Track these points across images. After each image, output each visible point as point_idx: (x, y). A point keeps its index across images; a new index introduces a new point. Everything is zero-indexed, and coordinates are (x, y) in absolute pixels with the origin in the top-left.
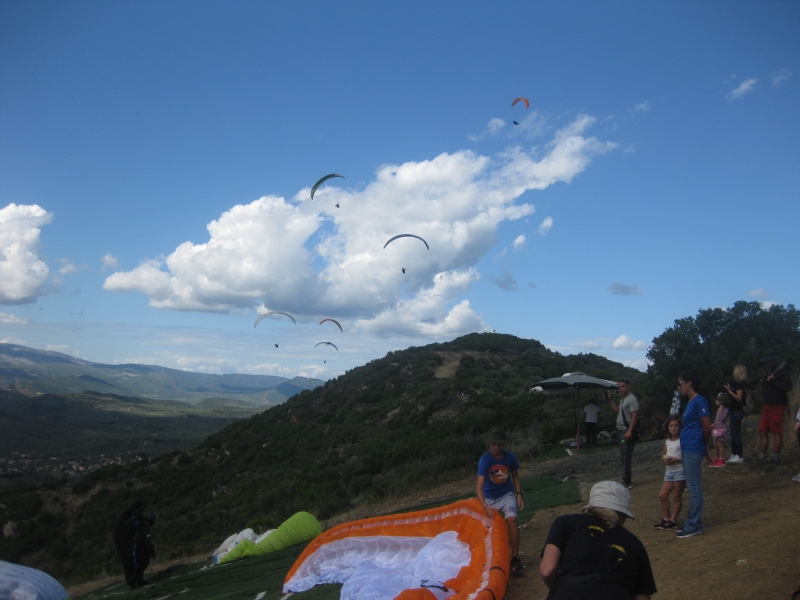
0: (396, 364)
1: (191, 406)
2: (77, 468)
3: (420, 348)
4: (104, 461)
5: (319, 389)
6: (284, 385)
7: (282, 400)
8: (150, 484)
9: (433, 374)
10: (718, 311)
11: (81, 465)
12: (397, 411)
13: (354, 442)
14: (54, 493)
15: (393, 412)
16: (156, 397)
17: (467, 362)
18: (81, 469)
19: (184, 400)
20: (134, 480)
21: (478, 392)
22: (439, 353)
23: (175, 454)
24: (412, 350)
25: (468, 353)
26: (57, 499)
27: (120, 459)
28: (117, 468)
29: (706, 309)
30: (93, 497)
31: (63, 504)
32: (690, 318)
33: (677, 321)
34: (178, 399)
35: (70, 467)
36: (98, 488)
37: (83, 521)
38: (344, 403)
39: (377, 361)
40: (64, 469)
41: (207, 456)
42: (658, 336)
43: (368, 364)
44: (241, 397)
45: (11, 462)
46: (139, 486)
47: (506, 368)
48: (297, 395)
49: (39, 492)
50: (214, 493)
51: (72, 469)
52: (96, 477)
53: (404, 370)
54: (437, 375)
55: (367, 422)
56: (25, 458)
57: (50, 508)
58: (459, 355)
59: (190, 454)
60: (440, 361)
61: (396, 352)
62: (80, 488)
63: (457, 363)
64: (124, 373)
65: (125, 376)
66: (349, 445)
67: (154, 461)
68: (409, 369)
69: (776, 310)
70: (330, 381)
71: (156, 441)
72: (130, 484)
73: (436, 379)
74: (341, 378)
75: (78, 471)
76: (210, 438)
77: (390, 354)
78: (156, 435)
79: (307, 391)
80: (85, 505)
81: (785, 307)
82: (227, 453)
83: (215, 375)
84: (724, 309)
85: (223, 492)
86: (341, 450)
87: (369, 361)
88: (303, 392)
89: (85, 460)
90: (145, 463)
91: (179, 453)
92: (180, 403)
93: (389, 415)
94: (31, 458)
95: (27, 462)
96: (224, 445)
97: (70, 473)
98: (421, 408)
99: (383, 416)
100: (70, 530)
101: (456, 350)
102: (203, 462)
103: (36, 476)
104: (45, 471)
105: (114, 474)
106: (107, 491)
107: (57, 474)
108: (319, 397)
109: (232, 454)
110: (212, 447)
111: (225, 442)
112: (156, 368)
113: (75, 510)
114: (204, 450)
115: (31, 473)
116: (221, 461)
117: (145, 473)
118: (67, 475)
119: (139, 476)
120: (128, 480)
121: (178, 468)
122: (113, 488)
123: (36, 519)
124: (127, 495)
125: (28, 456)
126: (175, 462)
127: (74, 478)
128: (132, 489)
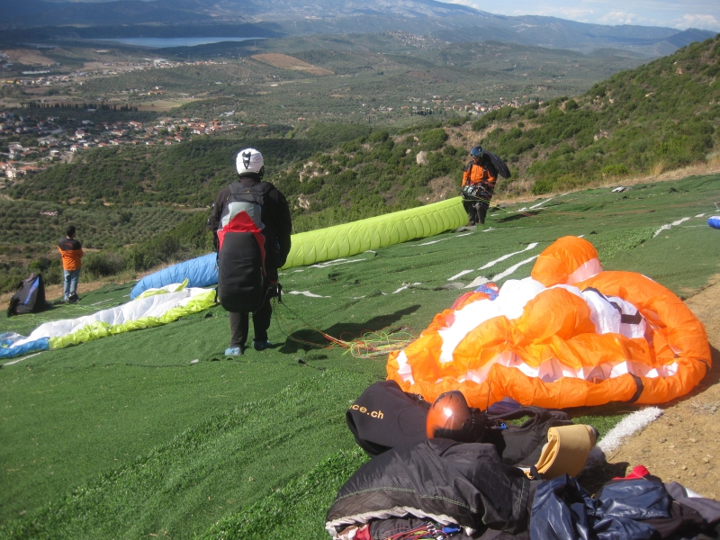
1: (583, 56)
2: (478, 110)
4: (502, 104)
5: (709, 41)
6: (677, 36)
7: (671, 50)
8: (539, 126)
11: (483, 106)
14: (457, 130)
16: (551, 46)
18: (483, 109)
19: (576, 50)
20: (525, 121)
23: (563, 100)
26: (459, 135)
27: (516, 102)
28: (513, 110)
30: (489, 135)
31: (464, 139)
34: (571, 49)
35: (472, 109)
36: (493, 127)
40: (468, 109)
41: (593, 103)
44: (632, 48)
45: (425, 102)
46: (529, 126)
48: (685, 47)
49: (445, 128)
50: (596, 138)
51: (475, 110)
52: (493, 117)
56: (436, 99)
57: (453, 142)
59: (577, 101)
62: (480, 127)
64: (522, 24)
65: (523, 27)
67: (544, 105)
71: (549, 87)
72: (521, 125)
75: (479, 112)
76: (596, 86)
78: (550, 81)
80: (482, 142)
82: (611, 101)
83: (608, 26)
85: (604, 137)
88: (692, 44)
89: (487, 102)
90: (536, 107)
91: (567, 99)
92: (573, 52)
94: (441, 99)
95: (438, 102)
96: (608, 94)
97: (473, 112)
102: (588, 108)
103: (445, 114)
104: (452, 110)
105: (508, 115)
106: (501, 130)
107: (462, 113)
108: (708, 49)
109: (615, 102)
110: (597, 94)
111: (610, 90)
112: (552, 19)
113: (473, 145)
114: (589, 97)
115: (441, 112)
116: (604, 108)
117: (535, 116)
118: (471, 114)
119: (530, 118)
120: (519, 121)
121: (565, 113)
122: (507, 127)
123: (442, 150)
124: (519, 134)
125: (439, 97)
126: (563, 106)
127: (476, 118)
128: (523, 129)
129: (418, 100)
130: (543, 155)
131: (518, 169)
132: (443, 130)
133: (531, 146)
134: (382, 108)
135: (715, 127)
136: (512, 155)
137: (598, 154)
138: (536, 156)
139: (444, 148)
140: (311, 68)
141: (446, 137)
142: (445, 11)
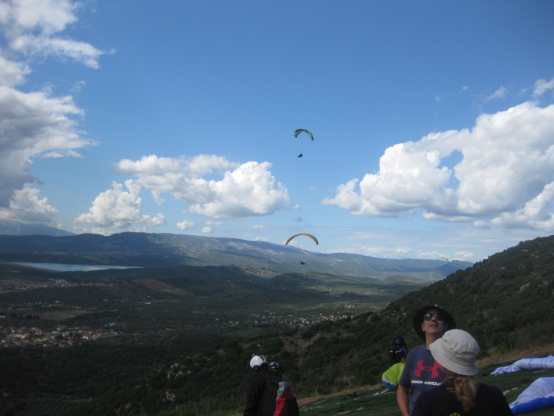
0: (526, 251)
1: (379, 281)
3: (544, 238)
4: (322, 318)
5: (469, 269)
6: (444, 266)
7: (442, 277)
8: (352, 334)
11: (308, 320)
12: (527, 285)
13: (495, 308)
14: (290, 338)
15: (525, 286)
16: (356, 275)
18: (307, 323)
19: (375, 277)
20: (341, 331)
23: (369, 314)
24: (538, 240)
26: (292, 342)
27: (332, 317)
28: (330, 323)
30: (314, 341)
31: (296, 346)
35: (301, 322)
36: (317, 337)
37: (309, 357)
38: (487, 279)
39: (512, 248)
40: (297, 323)
41: (391, 316)
43: (505, 251)
44: (414, 275)
45: (264, 317)
46: (345, 335)
48: (453, 274)
49: (281, 337)
51: (302, 323)
52: (317, 328)
53: (532, 255)
55: (505, 293)
56: (272, 315)
57: (288, 348)
59: (379, 315)
61: (526, 241)
62: (307, 336)
64: (334, 259)
65: (335, 261)
66: (491, 310)
67: (355, 319)
68: (536, 254)
70: (477, 263)
71: (357, 305)
72: (339, 334)
74: (485, 261)
75: (305, 324)
76: (393, 303)
77: (521, 243)
78: (357, 300)
79: (461, 270)
80: (309, 347)
82: (404, 314)
83: (396, 260)
86: (485, 314)
87: (506, 249)
88: (458, 272)
89: (310, 317)
90: (348, 319)
91: (371, 314)
92: (370, 279)
93: (521, 288)
94: (276, 315)
95: (273, 317)
96: (402, 309)
97: (301, 325)
98: (546, 283)
99: (517, 289)
100: (300, 363)
102: (387, 320)
103: (279, 327)
104: (284, 323)
105: (327, 326)
106: (324, 338)
107: (292, 325)
108: (469, 275)
109: (408, 315)
110: (394, 309)
111: (403, 306)
112: (356, 256)
113: (303, 350)
114: (388, 312)
115: (276, 325)
116: (400, 319)
117: (349, 327)
118: (298, 326)
119: (345, 329)
120: (337, 331)
121: (371, 324)
122: (328, 336)
123: (279, 355)
124: (337, 341)
125: (274, 313)
126: (369, 319)
127: (303, 329)
128: (340, 337)
129: (259, 316)
130: (356, 357)
131: (338, 368)
132: (280, 339)
133: (347, 350)
134: (231, 322)
135: (484, 330)
136: (332, 357)
138: (351, 357)
139: (280, 352)
140: (177, 291)
141: (281, 344)
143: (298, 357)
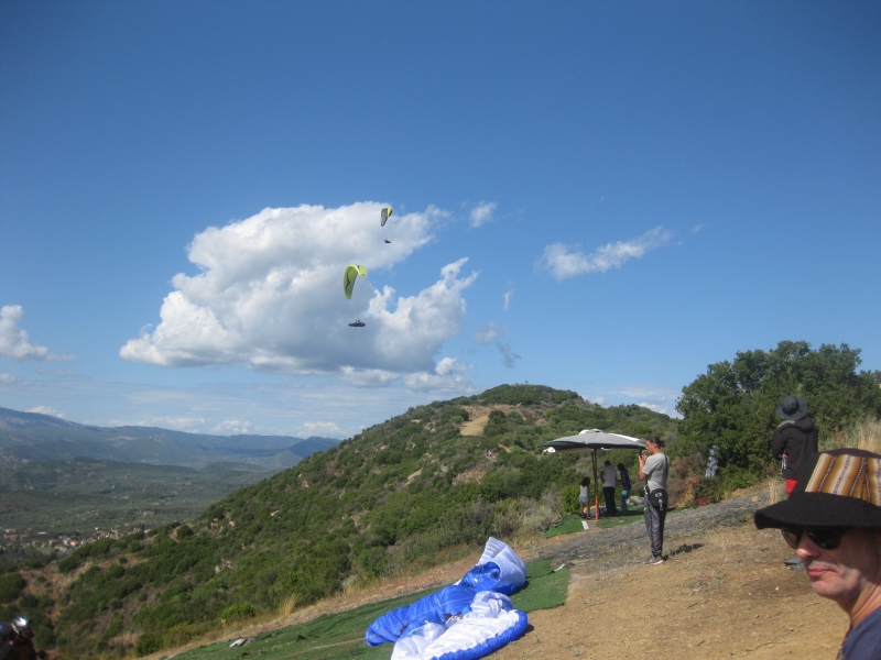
0: (417, 421)
1: (195, 472)
2: (68, 545)
3: (444, 403)
4: (98, 535)
5: (333, 450)
6: (298, 445)
7: (293, 461)
8: (146, 560)
9: (458, 431)
10: (759, 353)
11: (73, 539)
12: (418, 473)
13: (370, 509)
14: (38, 573)
15: (415, 474)
16: (156, 462)
17: (497, 417)
18: (73, 544)
19: (187, 465)
20: (128, 556)
21: (508, 450)
22: (466, 408)
23: (174, 526)
24: (435, 405)
25: (498, 407)
26: (42, 579)
27: (116, 532)
28: (111, 542)
29: (744, 351)
30: (82, 576)
31: (49, 585)
32: (726, 362)
33: (710, 367)
34: (180, 464)
35: (60, 543)
36: (87, 566)
37: (71, 602)
38: (361, 465)
39: (396, 417)
40: (54, 544)
41: (210, 527)
42: (688, 385)
43: (387, 421)
44: (251, 460)
46: (134, 561)
47: (540, 422)
48: (308, 458)
49: (21, 572)
50: (217, 569)
51: (63, 545)
52: (85, 553)
53: (427, 427)
54: (462, 433)
55: (386, 485)
56: (10, 533)
57: (34, 589)
58: (488, 410)
59: (191, 526)
60: (466, 417)
61: (418, 407)
62: (69, 566)
63: (485, 419)
64: (120, 437)
65: (120, 440)
66: (366, 512)
67: (151, 534)
68: (432, 426)
69: (828, 351)
70: (345, 441)
71: (157, 511)
72: (124, 561)
73: (461, 437)
74: (357, 437)
75: (69, 547)
76: (213, 507)
77: (411, 410)
78: (157, 504)
79: (320, 453)
80: (73, 586)
81: (838, 347)
82: (232, 523)
83: (222, 437)
84: (766, 351)
85: (226, 568)
86: (356, 519)
87: (389, 419)
88: (315, 455)
89: (78, 534)
90: (141, 536)
91: (178, 524)
92: (183, 468)
93: (410, 477)
94: (17, 533)
96: (228, 515)
97: (61, 548)
98: (445, 469)
99: (403, 479)
100: (56, 615)
101: (485, 404)
102: (205, 534)
103: (23, 552)
104: (32, 547)
105: (105, 549)
106: (98, 569)
107: (45, 549)
108: (333, 459)
109: (237, 524)
110: (215, 517)
111: (229, 511)
112: (156, 431)
113: (61, 591)
114: (205, 521)
115: (16, 551)
116: (224, 533)
117: (140, 548)
118: (57, 551)
119: (134, 551)
120: (120, 556)
121: (178, 541)
122: (105, 565)
123: (17, 602)
124: (121, 573)
125: (14, 531)
126: (174, 535)
127: (64, 555)
128: (126, 566)
130: (153, 597)
131: (123, 617)
132: (19, 575)
133: (138, 587)
135: (351, 545)
136: (113, 600)
137: (221, 590)
138: (145, 598)
139: (20, 598)
141: (23, 584)
142: (22, 422)
143: (53, 603)
